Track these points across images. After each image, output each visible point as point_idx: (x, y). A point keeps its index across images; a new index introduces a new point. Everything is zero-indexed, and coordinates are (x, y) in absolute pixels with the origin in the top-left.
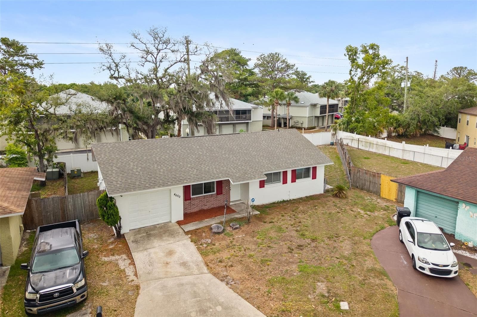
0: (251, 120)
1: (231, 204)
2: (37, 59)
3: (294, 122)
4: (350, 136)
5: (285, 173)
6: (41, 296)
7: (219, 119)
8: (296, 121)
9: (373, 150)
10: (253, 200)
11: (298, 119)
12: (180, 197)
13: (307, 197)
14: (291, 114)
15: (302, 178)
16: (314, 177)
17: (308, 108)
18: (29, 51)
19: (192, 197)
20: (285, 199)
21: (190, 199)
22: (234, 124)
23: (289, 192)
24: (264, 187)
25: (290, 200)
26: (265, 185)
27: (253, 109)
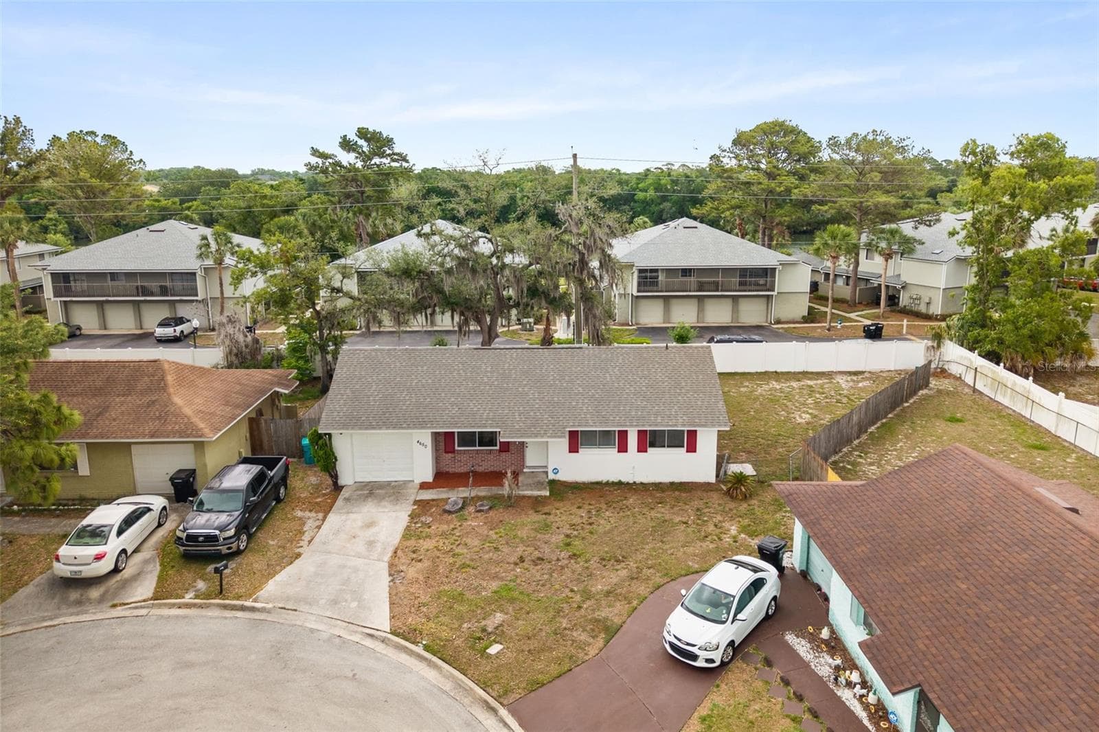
0: (773, 290)
1: (525, 470)
2: (407, 161)
3: (911, 298)
4: (966, 358)
5: (623, 435)
6: (188, 536)
7: (694, 286)
8: (915, 297)
9: (1006, 401)
10: (556, 471)
11: (921, 292)
12: (426, 447)
13: (672, 484)
14: (903, 278)
15: (664, 446)
16: (692, 448)
17: (944, 268)
18: (397, 149)
19: (457, 448)
20: (624, 480)
21: (453, 451)
22: (735, 299)
23: (634, 467)
24: (578, 452)
25: (635, 482)
26: (580, 450)
27: (781, 267)
